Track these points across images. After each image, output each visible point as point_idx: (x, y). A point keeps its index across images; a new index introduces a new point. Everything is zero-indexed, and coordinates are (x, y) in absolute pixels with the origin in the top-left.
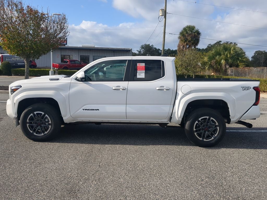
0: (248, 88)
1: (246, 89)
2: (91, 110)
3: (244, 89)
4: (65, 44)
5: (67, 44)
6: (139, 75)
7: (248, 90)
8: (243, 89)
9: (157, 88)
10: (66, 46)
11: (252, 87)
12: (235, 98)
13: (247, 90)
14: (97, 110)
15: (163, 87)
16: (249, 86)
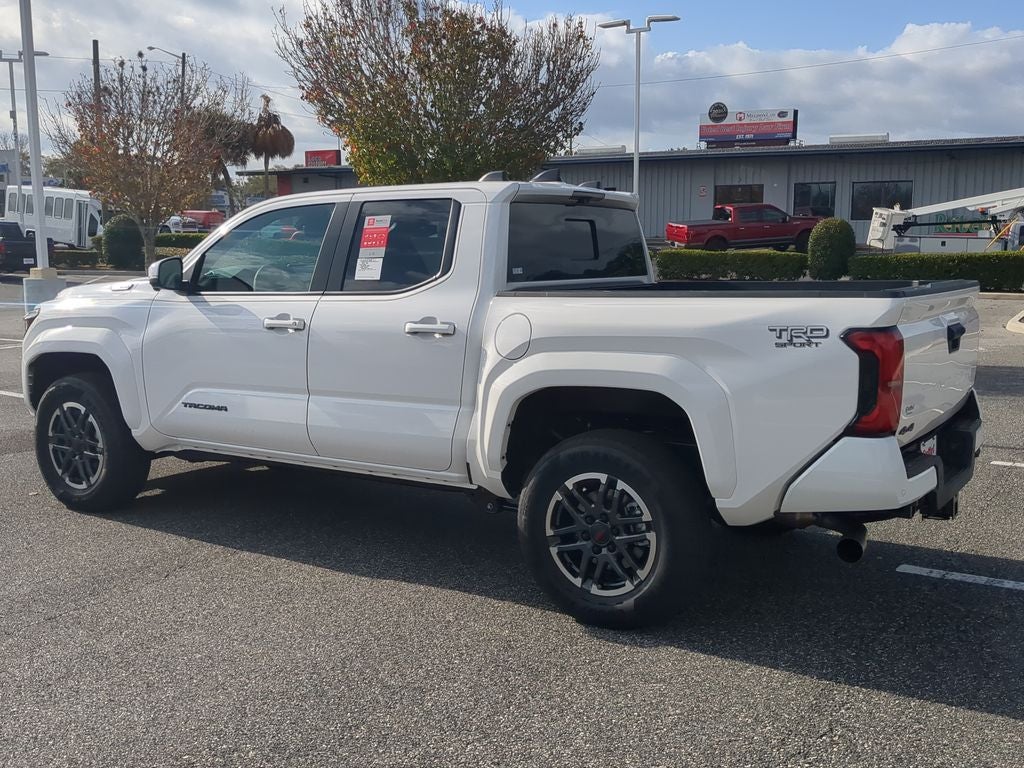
0: (811, 335)
1: (795, 340)
2: (205, 407)
3: (784, 340)
4: (789, 135)
5: (794, 137)
6: (364, 267)
7: (809, 343)
8: (780, 337)
9: (409, 326)
10: (792, 144)
11: (837, 330)
12: (726, 389)
13: (802, 345)
14: (219, 408)
15: (430, 320)
16: (817, 324)
